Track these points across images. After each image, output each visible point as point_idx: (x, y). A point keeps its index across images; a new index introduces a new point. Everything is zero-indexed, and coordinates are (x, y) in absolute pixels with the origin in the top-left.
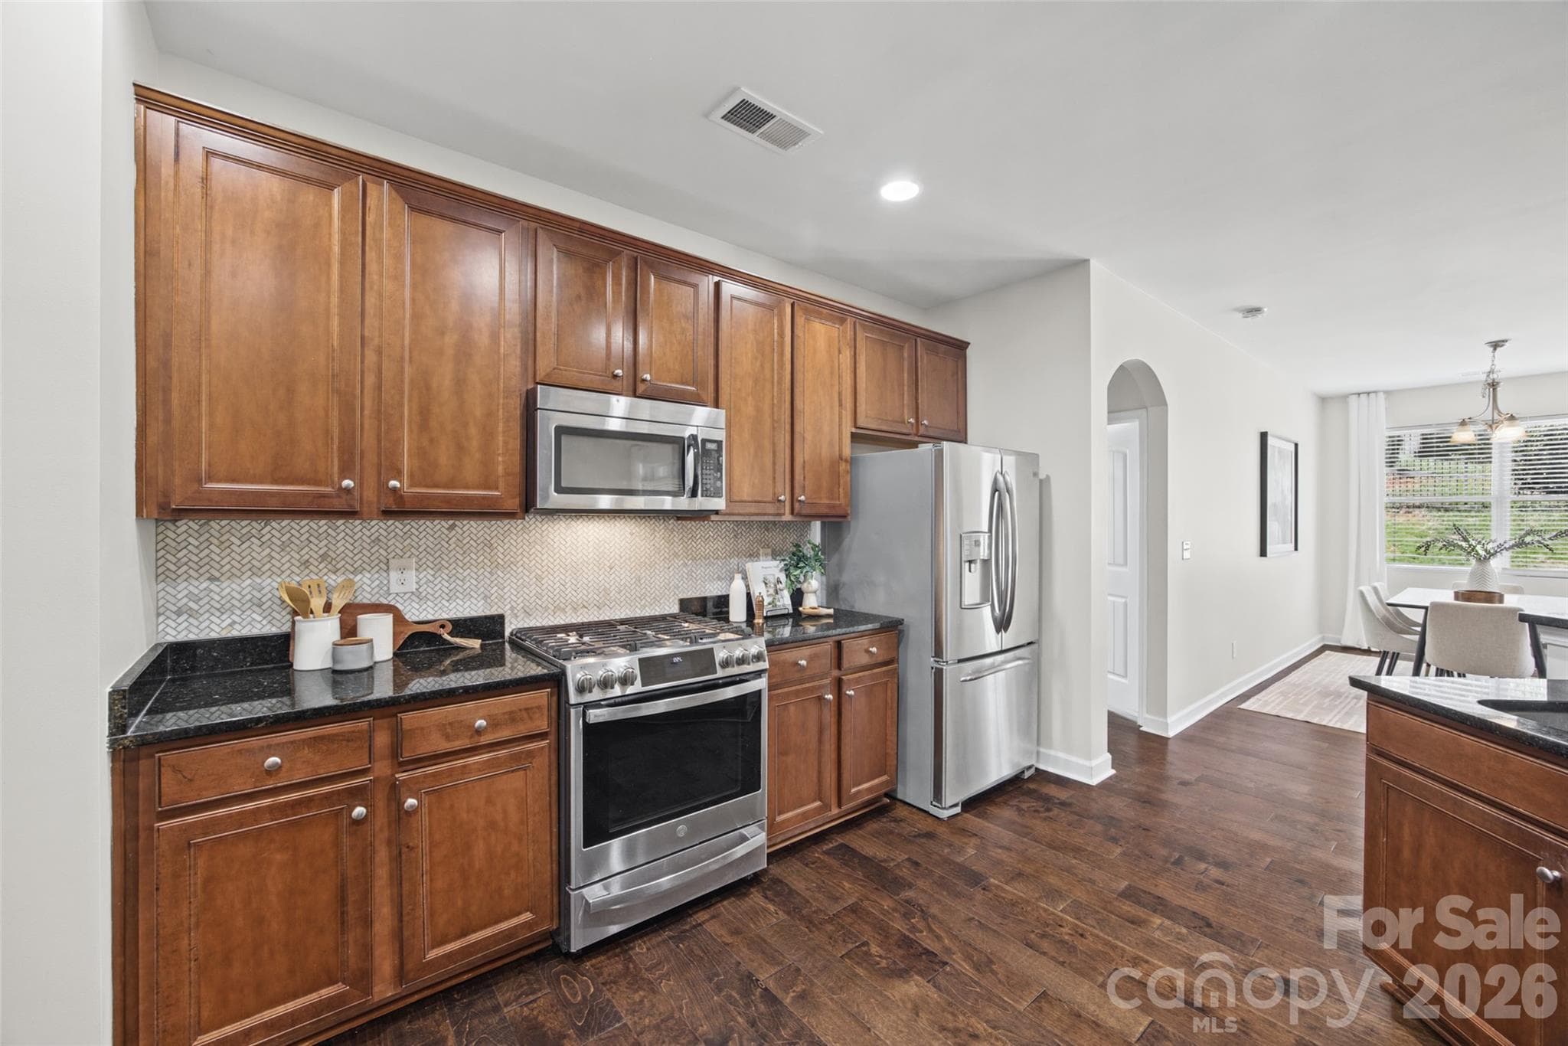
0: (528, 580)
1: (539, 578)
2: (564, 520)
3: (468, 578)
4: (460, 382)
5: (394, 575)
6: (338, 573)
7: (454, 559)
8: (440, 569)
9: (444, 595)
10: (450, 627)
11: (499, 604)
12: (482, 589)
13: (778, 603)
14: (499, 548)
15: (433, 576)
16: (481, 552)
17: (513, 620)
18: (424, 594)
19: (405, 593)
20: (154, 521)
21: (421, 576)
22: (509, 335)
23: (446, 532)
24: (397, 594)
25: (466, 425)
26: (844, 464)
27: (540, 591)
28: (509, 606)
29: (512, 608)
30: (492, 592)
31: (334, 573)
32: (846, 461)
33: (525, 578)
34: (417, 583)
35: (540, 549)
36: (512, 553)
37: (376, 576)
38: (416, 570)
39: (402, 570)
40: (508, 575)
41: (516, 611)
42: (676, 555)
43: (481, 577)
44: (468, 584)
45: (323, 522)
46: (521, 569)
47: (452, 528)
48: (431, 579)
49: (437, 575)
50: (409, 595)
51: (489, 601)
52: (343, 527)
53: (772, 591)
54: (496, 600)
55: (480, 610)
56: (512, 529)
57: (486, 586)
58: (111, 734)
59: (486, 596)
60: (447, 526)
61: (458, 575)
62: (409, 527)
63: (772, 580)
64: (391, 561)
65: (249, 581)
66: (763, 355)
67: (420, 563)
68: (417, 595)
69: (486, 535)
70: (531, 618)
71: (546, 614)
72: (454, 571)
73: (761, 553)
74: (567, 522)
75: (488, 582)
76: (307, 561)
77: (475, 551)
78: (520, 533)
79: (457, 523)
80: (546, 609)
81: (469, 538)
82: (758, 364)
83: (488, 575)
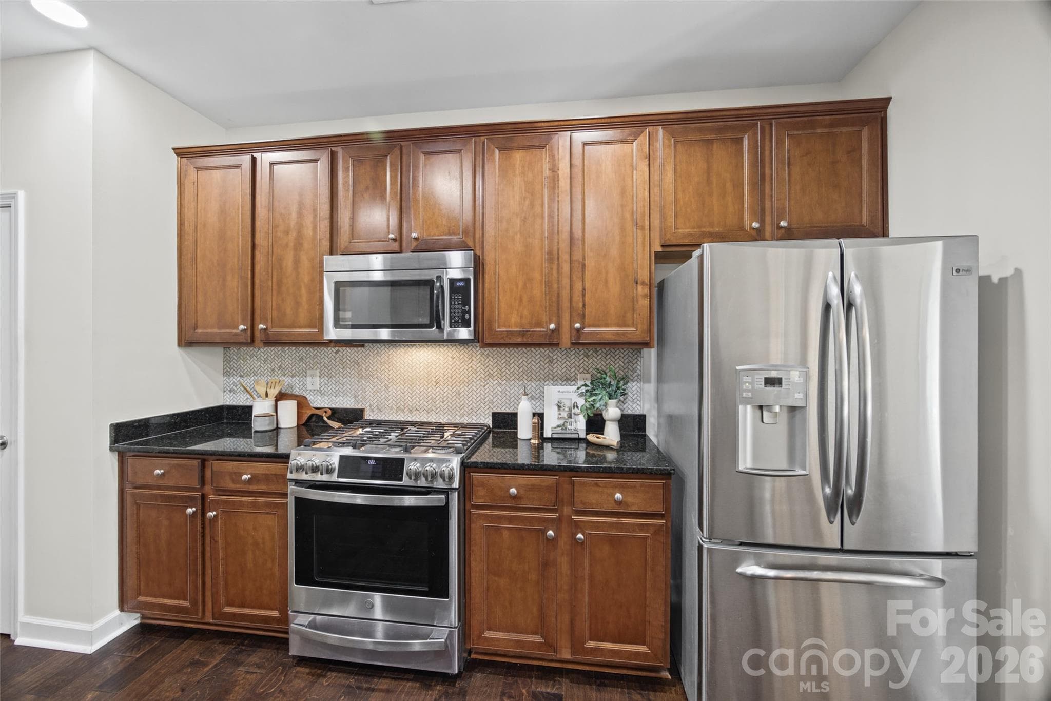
0: (380, 388)
1: (386, 386)
2: (403, 347)
3: (346, 384)
4: (297, 262)
5: (309, 379)
6: (286, 376)
7: (338, 371)
8: (331, 377)
9: (333, 393)
10: (330, 412)
11: (363, 402)
12: (353, 391)
13: (569, 427)
14: (363, 365)
15: (327, 381)
16: (353, 368)
17: (371, 414)
18: (323, 392)
19: (315, 390)
20: (223, 349)
21: (322, 381)
22: (322, 226)
23: (334, 354)
24: (311, 390)
25: (299, 289)
26: (640, 288)
27: (388, 396)
28: (368, 404)
29: (370, 406)
30: (359, 393)
31: (284, 376)
32: (643, 283)
33: (378, 386)
34: (320, 384)
35: (388, 367)
36: (370, 369)
37: (302, 379)
38: (320, 377)
39: (312, 376)
40: (368, 384)
41: (372, 408)
42: (491, 375)
43: (353, 384)
44: (346, 387)
45: (280, 348)
46: (376, 380)
47: (337, 352)
48: (327, 383)
49: (330, 380)
50: (316, 391)
51: (357, 399)
52: (287, 351)
53: (565, 415)
54: (361, 399)
55: (353, 404)
56: (370, 353)
57: (356, 389)
58: (110, 444)
59: (355, 396)
60: (335, 351)
61: (340, 381)
62: (316, 351)
63: (568, 404)
64: (307, 371)
65: (253, 378)
66: (532, 194)
67: (321, 373)
68: (319, 391)
69: (355, 357)
70: (382, 413)
71: (392, 412)
72: (338, 379)
73: (579, 377)
74: (405, 349)
75: (357, 387)
76: (274, 369)
77: (349, 367)
78: (375, 356)
79: (340, 349)
80: (392, 408)
81: (346, 359)
82: (527, 202)
83: (357, 383)
